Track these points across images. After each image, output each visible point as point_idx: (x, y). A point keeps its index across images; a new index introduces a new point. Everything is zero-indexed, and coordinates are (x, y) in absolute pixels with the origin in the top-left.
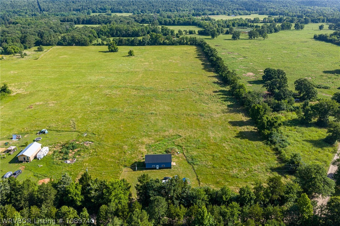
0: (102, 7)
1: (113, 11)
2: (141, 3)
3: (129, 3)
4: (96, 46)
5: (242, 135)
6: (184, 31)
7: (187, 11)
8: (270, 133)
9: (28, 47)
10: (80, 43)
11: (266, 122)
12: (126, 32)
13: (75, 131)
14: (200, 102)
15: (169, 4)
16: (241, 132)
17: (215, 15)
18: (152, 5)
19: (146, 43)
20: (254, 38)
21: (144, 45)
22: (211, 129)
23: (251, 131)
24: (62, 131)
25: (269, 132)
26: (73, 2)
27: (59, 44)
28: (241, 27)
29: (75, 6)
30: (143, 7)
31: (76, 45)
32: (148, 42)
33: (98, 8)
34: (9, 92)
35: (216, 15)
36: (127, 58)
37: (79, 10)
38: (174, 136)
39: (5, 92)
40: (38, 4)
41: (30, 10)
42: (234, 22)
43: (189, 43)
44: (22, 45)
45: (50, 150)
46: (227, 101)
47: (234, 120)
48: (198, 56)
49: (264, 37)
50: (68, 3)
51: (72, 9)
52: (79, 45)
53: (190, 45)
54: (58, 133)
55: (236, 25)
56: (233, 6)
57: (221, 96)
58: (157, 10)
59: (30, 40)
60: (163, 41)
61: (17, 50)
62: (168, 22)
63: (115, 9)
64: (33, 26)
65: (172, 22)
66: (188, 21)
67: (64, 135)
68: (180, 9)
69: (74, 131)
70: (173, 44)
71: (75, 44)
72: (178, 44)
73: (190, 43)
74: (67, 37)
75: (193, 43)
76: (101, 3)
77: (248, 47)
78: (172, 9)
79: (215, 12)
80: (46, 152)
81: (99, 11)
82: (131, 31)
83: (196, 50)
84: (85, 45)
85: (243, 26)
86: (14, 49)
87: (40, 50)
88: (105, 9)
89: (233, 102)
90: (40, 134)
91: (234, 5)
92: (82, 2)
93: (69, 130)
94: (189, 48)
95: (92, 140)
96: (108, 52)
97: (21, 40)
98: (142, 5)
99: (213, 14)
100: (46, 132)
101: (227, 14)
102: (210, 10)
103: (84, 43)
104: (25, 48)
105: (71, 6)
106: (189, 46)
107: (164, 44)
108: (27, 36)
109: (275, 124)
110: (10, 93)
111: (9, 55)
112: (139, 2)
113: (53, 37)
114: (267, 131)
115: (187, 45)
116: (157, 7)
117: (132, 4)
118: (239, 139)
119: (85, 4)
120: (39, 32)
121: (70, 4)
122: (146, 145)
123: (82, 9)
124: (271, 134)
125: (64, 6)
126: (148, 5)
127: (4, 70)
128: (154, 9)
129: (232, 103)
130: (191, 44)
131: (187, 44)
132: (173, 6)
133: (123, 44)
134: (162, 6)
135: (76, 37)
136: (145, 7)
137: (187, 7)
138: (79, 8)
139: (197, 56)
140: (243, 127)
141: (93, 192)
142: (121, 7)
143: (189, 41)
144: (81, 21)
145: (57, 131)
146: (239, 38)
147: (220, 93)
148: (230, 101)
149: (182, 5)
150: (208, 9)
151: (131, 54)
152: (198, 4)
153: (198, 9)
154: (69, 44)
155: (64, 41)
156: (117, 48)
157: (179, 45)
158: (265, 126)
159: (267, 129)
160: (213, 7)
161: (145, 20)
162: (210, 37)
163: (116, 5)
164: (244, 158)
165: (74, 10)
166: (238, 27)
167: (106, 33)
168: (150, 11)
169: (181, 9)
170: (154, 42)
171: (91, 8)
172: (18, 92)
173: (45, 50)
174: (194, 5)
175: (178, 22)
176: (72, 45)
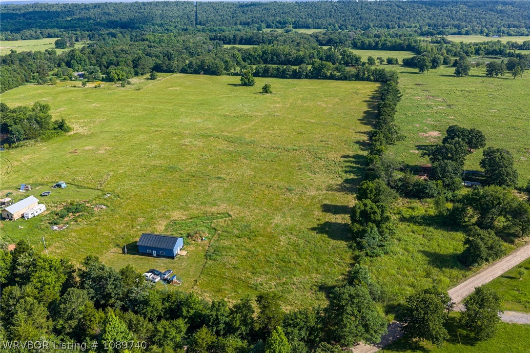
0: (282, 20)
1: (297, 26)
2: (343, 15)
3: (324, 14)
4: (231, 77)
5: (325, 229)
6: (378, 59)
7: (415, 27)
8: (363, 230)
9: (140, 72)
10: (211, 71)
11: (359, 211)
12: (285, 57)
13: (99, 189)
14: (306, 169)
15: (387, 16)
16: (327, 223)
17: (462, 35)
18: (360, 18)
19: (303, 74)
20: (497, 74)
21: (300, 78)
22: (284, 213)
23: (345, 223)
24: (85, 187)
25: (362, 228)
26: (243, 12)
27: (183, 71)
28: (490, 56)
29: (243, 18)
30: (345, 20)
31: (204, 74)
32: (307, 74)
33: (275, 21)
34: (67, 130)
35: (464, 35)
36: (259, 95)
37: (248, 24)
38: (222, 214)
39: (62, 129)
40: (196, 15)
41: (183, 23)
42: (480, 48)
43: (372, 78)
44: (132, 70)
45: (47, 210)
46: (350, 172)
47: (333, 204)
48: (371, 100)
49: (515, 74)
50: (236, 13)
51: (238, 22)
52: (209, 74)
53: (374, 81)
54: (77, 189)
55: (481, 52)
56: (502, 20)
57: (349, 164)
58: (367, 25)
59: (143, 63)
60: (331, 74)
61: (122, 76)
62: (367, 44)
63: (300, 23)
64: (163, 45)
65: (374, 44)
66: (400, 44)
67: (81, 193)
68: (404, 25)
69: (98, 189)
70: (345, 78)
71: (203, 72)
72: (354, 79)
73: (374, 79)
74: (194, 63)
75: (380, 77)
76: (282, 13)
77: (472, 89)
78: (390, 23)
79: (464, 31)
80: (38, 211)
81: (276, 25)
82: (293, 56)
83: (376, 89)
84: (216, 75)
85: (495, 55)
86: (118, 75)
87: (153, 78)
88: (285, 23)
89: (358, 176)
90: (55, 187)
91: (505, 18)
92: (255, 12)
93: (94, 187)
94: (367, 86)
95: (109, 204)
96: (239, 85)
97: (134, 63)
98: (343, 17)
99: (459, 33)
100: (63, 185)
101: (485, 34)
102: (457, 26)
103: (215, 71)
104: (137, 74)
105: (238, 18)
106: (370, 82)
107: (332, 77)
108: (141, 58)
109: (372, 215)
110: (68, 131)
111: (111, 82)
112: (340, 13)
113: (177, 61)
114: (358, 226)
115: (368, 80)
116: (367, 21)
117: (329, 15)
118: (314, 233)
119: (259, 15)
120: (166, 53)
121: (239, 14)
122: (171, 221)
123: (252, 22)
124: (364, 231)
125: (229, 18)
126: (353, 18)
127: (88, 101)
128: (361, 23)
129: (356, 177)
130: (376, 81)
131: (368, 79)
132: (394, 20)
133: (270, 74)
134: (376, 19)
135: (205, 63)
136: (347, 20)
137: (418, 21)
138: (249, 20)
139: (368, 99)
140: (338, 216)
141: (20, 268)
142: (310, 20)
143: (373, 75)
144: (238, 39)
145: (78, 186)
146: (466, 74)
147: (351, 159)
148: (354, 174)
149: (411, 17)
150: (453, 25)
151: (266, 90)
152: (439, 16)
153: (435, 25)
154: (196, 72)
155: (189, 67)
156: (253, 81)
157: (356, 80)
158: (356, 217)
159: (359, 223)
160: (465, 21)
161: (333, 41)
162: (417, 70)
163: (304, 17)
164: (294, 262)
165: (240, 24)
166: (486, 56)
167: (256, 58)
168: (354, 26)
169: (406, 23)
170: (317, 74)
171: (265, 20)
172: (78, 131)
173: (159, 78)
174: (430, 18)
175: (384, 45)
176: (199, 74)
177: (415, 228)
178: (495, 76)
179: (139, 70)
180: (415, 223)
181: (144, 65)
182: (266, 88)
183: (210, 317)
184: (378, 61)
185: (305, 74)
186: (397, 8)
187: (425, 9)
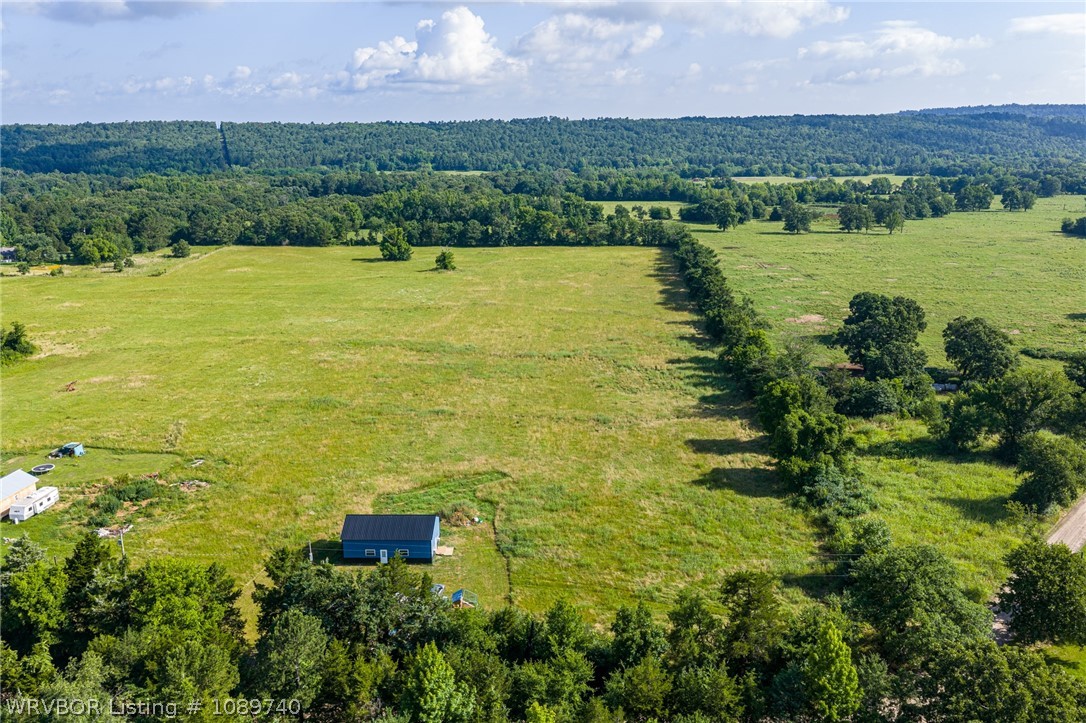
0: (409, 154)
1: (439, 165)
2: (527, 144)
3: (490, 143)
4: (351, 247)
5: (716, 480)
6: (634, 209)
7: (666, 164)
8: (811, 469)
9: (147, 245)
10: (305, 238)
11: (795, 431)
12: (452, 211)
13: (170, 453)
14: (612, 385)
15: (611, 146)
16: (716, 471)
17: (753, 175)
18: (561, 150)
19: (503, 238)
20: (858, 228)
21: (497, 244)
22: (616, 460)
23: (754, 468)
24: (132, 450)
25: (808, 465)
26: (325, 141)
27: (244, 240)
28: (825, 204)
29: (328, 152)
30: (533, 153)
31: (290, 244)
32: (510, 237)
33: (394, 158)
34: (27, 350)
35: (757, 175)
36: (429, 275)
37: (340, 163)
38: (485, 473)
39: (15, 349)
40: (225, 148)
41: (198, 162)
42: (805, 190)
43: (640, 239)
44: (129, 240)
45: (62, 500)
46: (704, 384)
47: (706, 438)
48: (656, 273)
49: (890, 226)
50: (310, 142)
51: (319, 159)
52: (301, 245)
53: (644, 245)
54: (116, 456)
55: (809, 197)
56: (814, 151)
57: (692, 372)
58: (575, 162)
59: (153, 225)
60: (559, 234)
61: (109, 251)
62: (596, 189)
63: (446, 160)
64: (181, 194)
65: (608, 190)
66: (658, 188)
67: (131, 463)
68: (645, 161)
69: (167, 452)
70: (588, 243)
71: (287, 241)
72: (605, 242)
73: (643, 241)
74: (266, 222)
75: (654, 238)
76: (407, 142)
77: (831, 251)
78: (619, 159)
79: (755, 168)
80: (45, 501)
81: (397, 164)
82: (467, 208)
83: (658, 257)
84: (319, 245)
85: (834, 202)
86: (101, 250)
87: (179, 254)
88: (416, 160)
89: (721, 390)
90: (57, 456)
91: (819, 147)
92: (350, 141)
93: (154, 450)
94: (636, 253)
95: (211, 477)
96: (379, 260)
97: (129, 226)
98: (528, 148)
99: (748, 174)
100: (79, 450)
101: (793, 174)
102: (738, 163)
103: (315, 237)
104: (139, 249)
105: (317, 152)
106: (638, 248)
107: (561, 241)
108: (146, 216)
109: (827, 436)
110: (31, 353)
111: (83, 264)
112: (521, 141)
113: (227, 221)
114: (800, 461)
115: (632, 244)
116: (574, 155)
117: (499, 145)
118: (702, 490)
119: (358, 146)
120: (194, 209)
121: (317, 145)
122: (379, 495)
123: (348, 160)
124: (814, 471)
125: (297, 152)
126: (548, 149)
127: (48, 299)
128: (564, 159)
129: (718, 392)
130: (647, 244)
131: (632, 242)
132: (625, 152)
133: (433, 240)
134: (591, 152)
135: (292, 221)
136: (536, 154)
137: (669, 155)
138: (341, 156)
139: (652, 272)
140: (730, 457)
141: (100, 600)
142: (465, 154)
143: (640, 234)
144: (334, 187)
145: (114, 450)
146: (806, 230)
147: (689, 365)
148: (713, 386)
149: (654, 148)
150: (732, 161)
151: (443, 263)
152: (704, 145)
153: (700, 160)
154: (272, 242)
155: (256, 232)
156: (407, 250)
157: (608, 245)
158: (792, 444)
159: (799, 456)
160: (751, 153)
161: (526, 186)
162: (714, 227)
163: (451, 149)
164: (699, 542)
165: (323, 163)
166: (816, 204)
167: (391, 214)
168: (552, 165)
169: (648, 158)
170: (531, 235)
171: (374, 156)
172: (54, 352)
173: (192, 256)
174: (689, 150)
175: (626, 191)
176: (280, 244)
177: (895, 462)
178: (856, 231)
179: (145, 241)
180: (889, 454)
181: (154, 229)
182: (444, 259)
183: (630, 642)
184: (635, 213)
185: (507, 236)
186: (625, 133)
187: (676, 133)
